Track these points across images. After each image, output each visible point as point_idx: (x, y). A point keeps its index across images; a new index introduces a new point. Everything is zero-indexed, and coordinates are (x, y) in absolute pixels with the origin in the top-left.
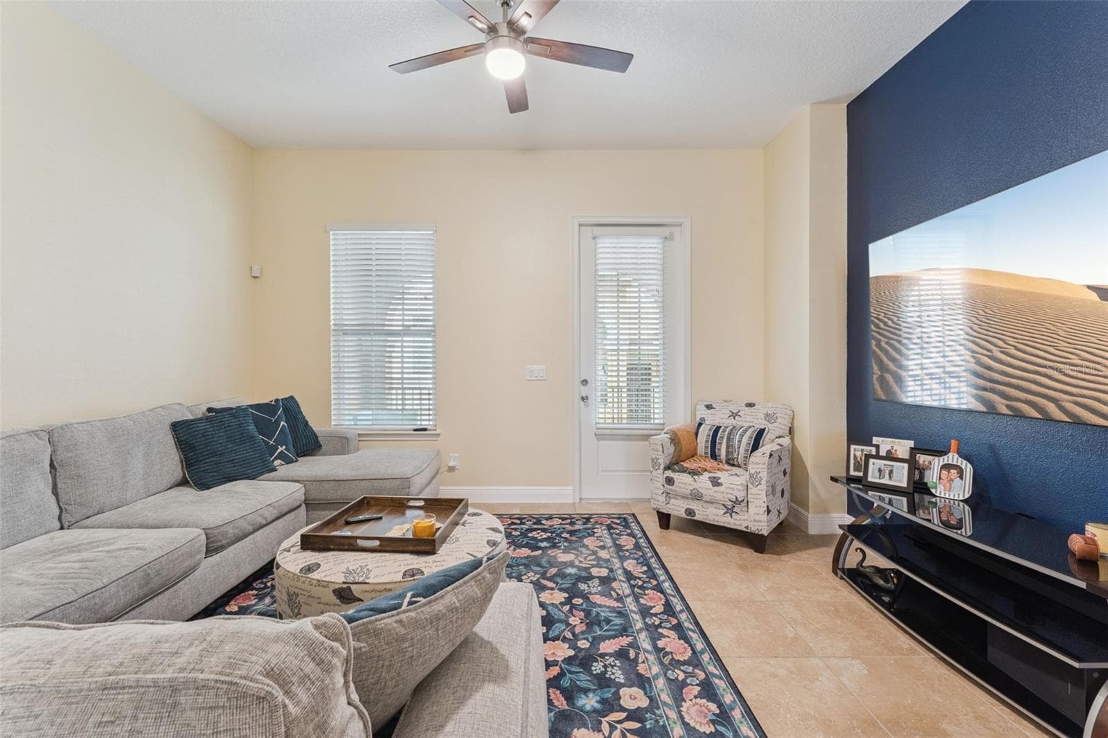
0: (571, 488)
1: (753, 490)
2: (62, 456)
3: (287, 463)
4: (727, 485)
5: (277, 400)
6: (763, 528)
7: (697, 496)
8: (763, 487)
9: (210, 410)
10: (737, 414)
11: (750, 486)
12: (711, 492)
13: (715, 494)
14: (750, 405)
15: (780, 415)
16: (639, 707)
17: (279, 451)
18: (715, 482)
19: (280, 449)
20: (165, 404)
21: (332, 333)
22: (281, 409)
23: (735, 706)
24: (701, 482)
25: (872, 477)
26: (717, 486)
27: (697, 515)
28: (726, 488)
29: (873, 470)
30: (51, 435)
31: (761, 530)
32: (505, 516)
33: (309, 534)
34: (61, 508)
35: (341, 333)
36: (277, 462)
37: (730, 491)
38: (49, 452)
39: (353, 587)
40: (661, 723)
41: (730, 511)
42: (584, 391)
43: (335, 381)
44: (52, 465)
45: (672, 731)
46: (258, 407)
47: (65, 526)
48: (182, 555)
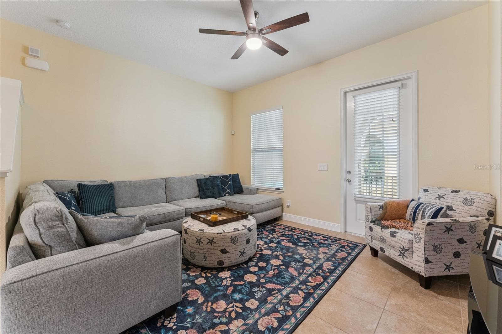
0: (340, 225)
1: (416, 245)
2: (168, 185)
3: (230, 195)
4: (399, 238)
5: (230, 175)
6: (422, 271)
7: (383, 240)
8: (422, 244)
9: (210, 176)
10: (442, 197)
11: (414, 242)
12: (390, 240)
13: (392, 242)
14: (455, 192)
15: (478, 201)
16: (250, 307)
17: (227, 191)
18: (393, 235)
19: (228, 190)
20: (197, 174)
21: (252, 152)
22: (231, 177)
23: (285, 330)
24: (385, 233)
25: (496, 255)
26: (393, 237)
27: (385, 252)
28: (398, 239)
29: (498, 249)
30: (166, 180)
31: (421, 272)
32: (300, 230)
33: (193, 214)
34: (167, 198)
35: (255, 152)
36: (227, 195)
37: (400, 242)
38: (165, 184)
39: (187, 229)
40: (249, 316)
41: (402, 255)
42: (349, 176)
43: (253, 169)
44: (165, 187)
45: (249, 320)
46: (224, 177)
47: (167, 202)
48: (176, 214)
